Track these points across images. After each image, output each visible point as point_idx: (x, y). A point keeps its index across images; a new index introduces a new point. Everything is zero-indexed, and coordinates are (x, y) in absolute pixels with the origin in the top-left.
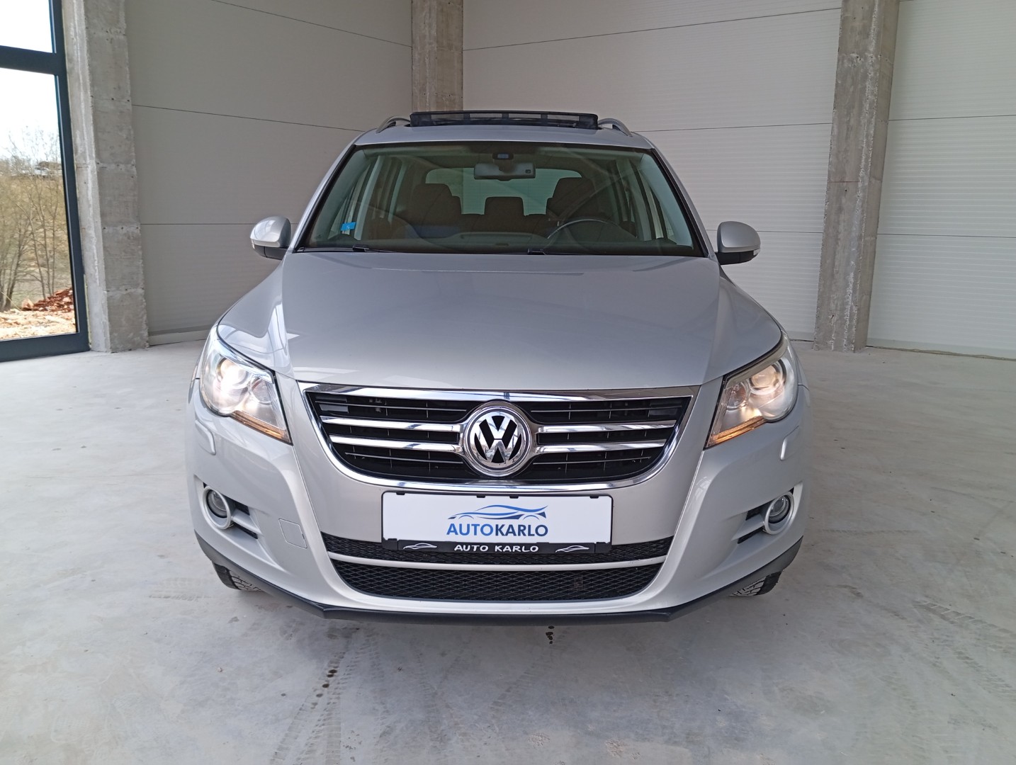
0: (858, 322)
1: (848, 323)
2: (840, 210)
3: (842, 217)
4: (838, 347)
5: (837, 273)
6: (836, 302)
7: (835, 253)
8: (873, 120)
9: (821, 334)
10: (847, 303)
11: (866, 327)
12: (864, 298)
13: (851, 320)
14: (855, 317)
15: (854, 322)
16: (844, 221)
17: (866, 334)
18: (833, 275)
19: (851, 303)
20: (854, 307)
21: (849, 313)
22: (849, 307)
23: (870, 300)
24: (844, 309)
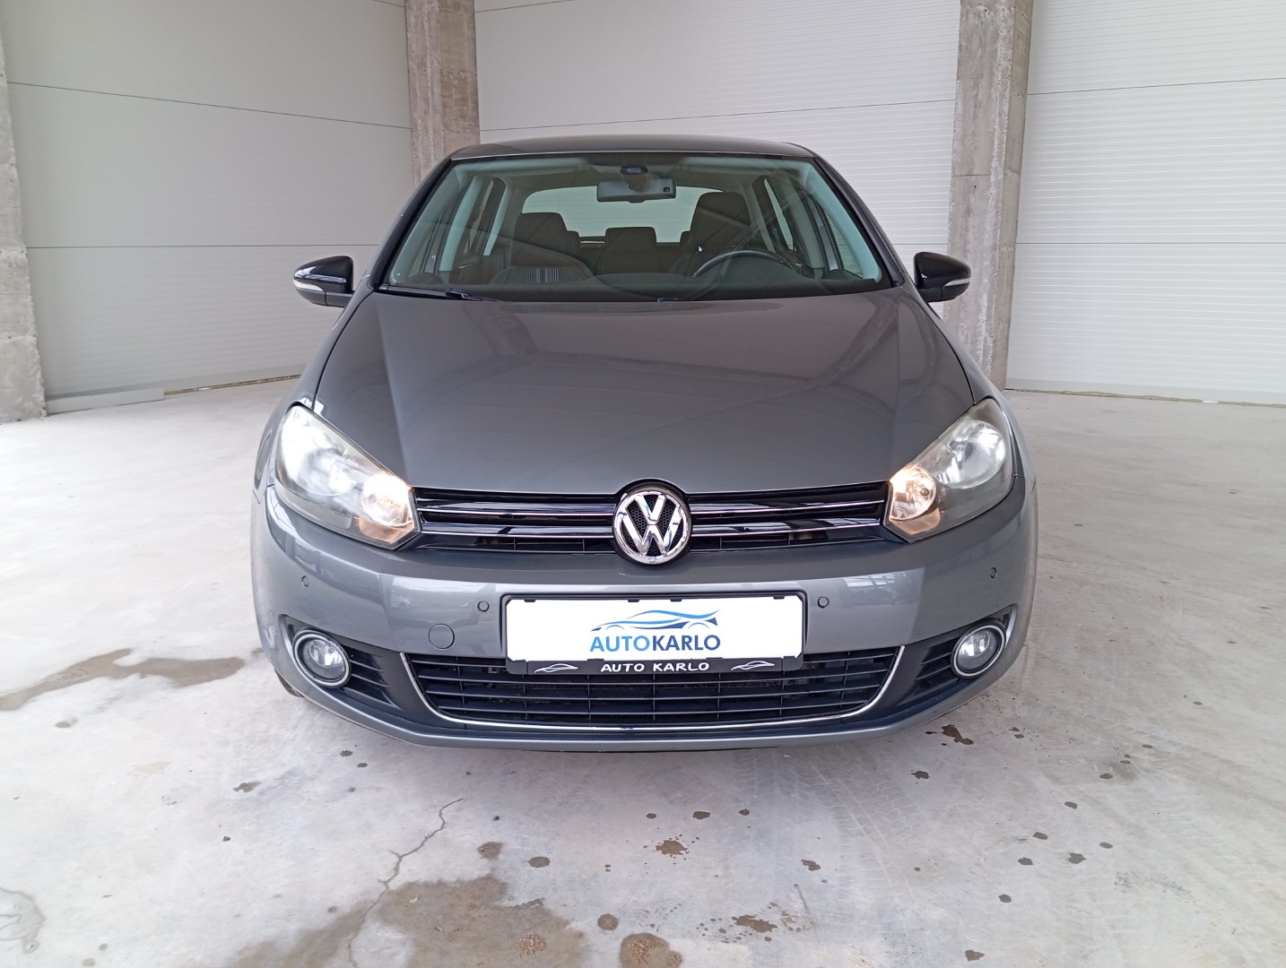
0: (994, 357)
1: (981, 359)
2: (969, 211)
3: (972, 221)
5: (966, 295)
6: (965, 333)
8: (1007, 93)
10: (980, 335)
11: (1005, 365)
12: (1001, 326)
13: (985, 355)
14: (991, 352)
15: (990, 360)
16: (974, 227)
17: (1005, 374)
19: (984, 334)
20: (989, 338)
21: (982, 347)
22: (981, 338)
23: (1008, 330)
24: (977, 341)
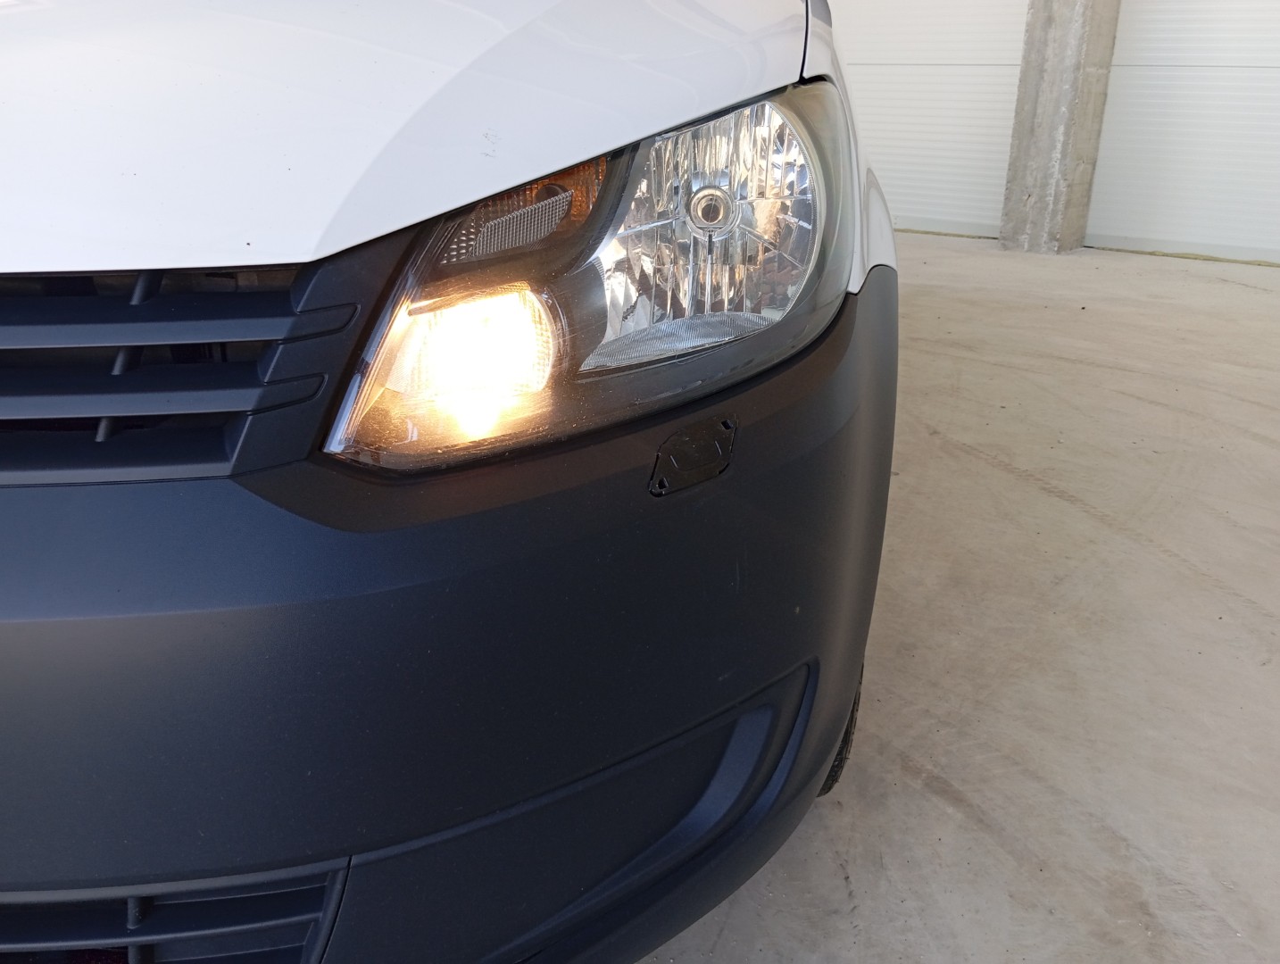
0: (1068, 204)
1: (1051, 207)
2: (1050, 20)
3: (1053, 33)
4: (1034, 247)
5: (1039, 126)
6: (1035, 173)
7: (1037, 93)
9: (1011, 225)
10: (1051, 175)
11: (1084, 216)
12: (1081, 167)
13: (1056, 202)
14: (1063, 199)
15: (1061, 206)
16: (1055, 41)
17: (1083, 228)
18: (1032, 131)
19: (1057, 175)
20: (1062, 181)
21: (1053, 192)
22: (1053, 182)
23: (1093, 173)
24: (1047, 184)
